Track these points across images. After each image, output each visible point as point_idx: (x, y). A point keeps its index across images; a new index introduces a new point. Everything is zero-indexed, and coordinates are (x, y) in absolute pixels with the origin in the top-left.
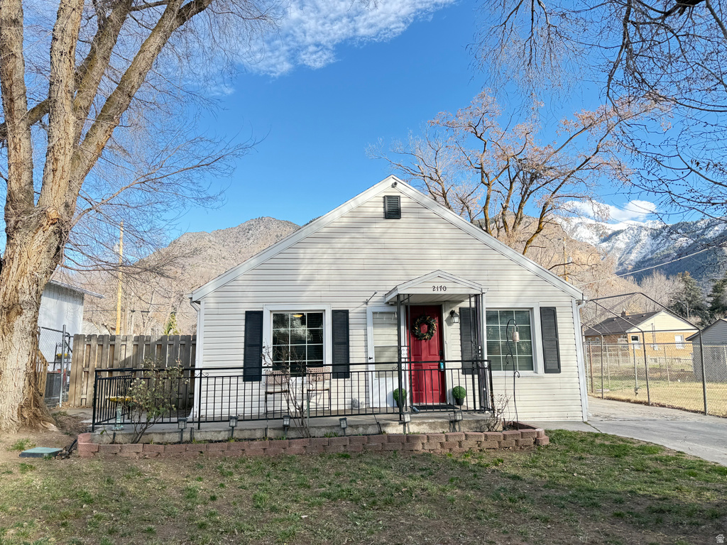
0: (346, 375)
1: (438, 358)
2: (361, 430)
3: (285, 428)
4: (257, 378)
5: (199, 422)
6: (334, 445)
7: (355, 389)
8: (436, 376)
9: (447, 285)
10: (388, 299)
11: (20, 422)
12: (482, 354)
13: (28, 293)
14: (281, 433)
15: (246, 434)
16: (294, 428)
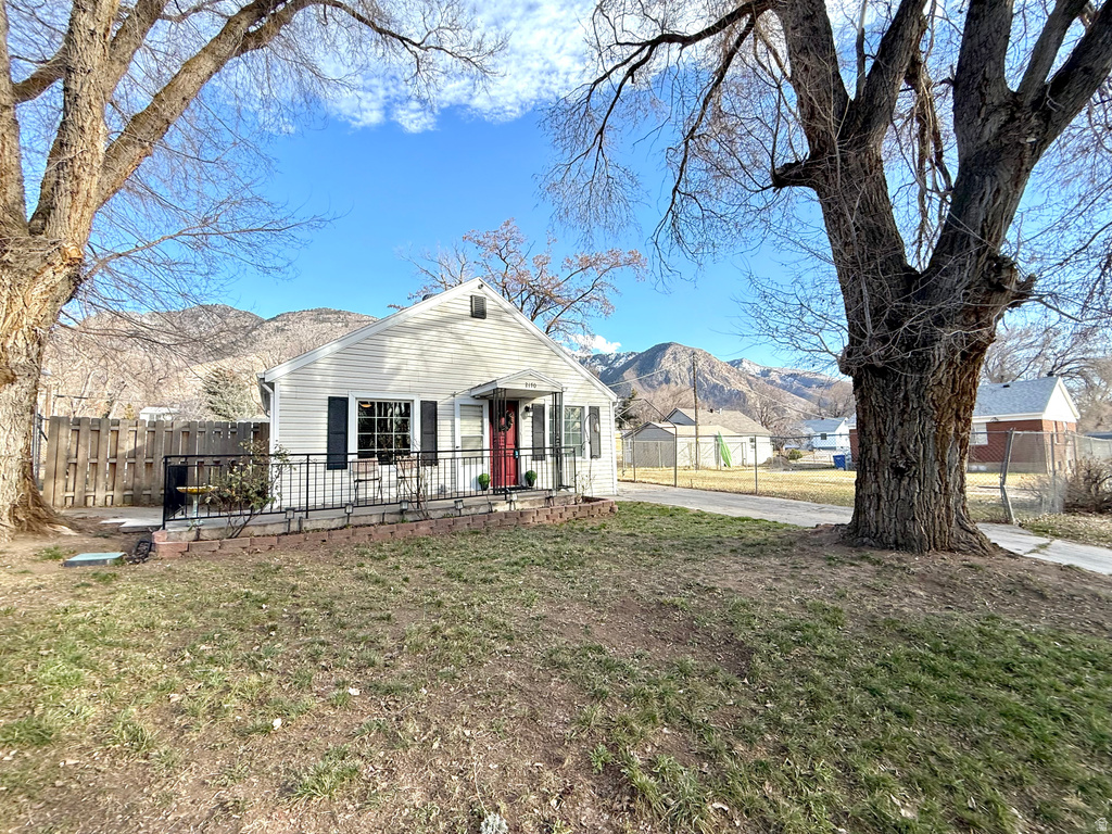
0: (435, 462)
1: (513, 447)
2: (473, 510)
3: (402, 512)
4: (343, 466)
5: (307, 510)
6: (459, 524)
7: (441, 476)
8: (511, 463)
9: (536, 382)
10: (474, 393)
11: (13, 526)
12: (560, 443)
13: (25, 354)
14: (398, 517)
15: (362, 521)
16: (411, 512)
